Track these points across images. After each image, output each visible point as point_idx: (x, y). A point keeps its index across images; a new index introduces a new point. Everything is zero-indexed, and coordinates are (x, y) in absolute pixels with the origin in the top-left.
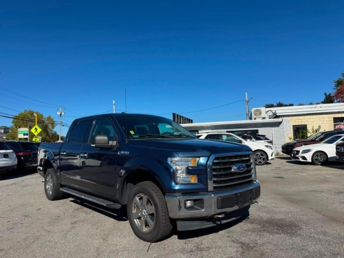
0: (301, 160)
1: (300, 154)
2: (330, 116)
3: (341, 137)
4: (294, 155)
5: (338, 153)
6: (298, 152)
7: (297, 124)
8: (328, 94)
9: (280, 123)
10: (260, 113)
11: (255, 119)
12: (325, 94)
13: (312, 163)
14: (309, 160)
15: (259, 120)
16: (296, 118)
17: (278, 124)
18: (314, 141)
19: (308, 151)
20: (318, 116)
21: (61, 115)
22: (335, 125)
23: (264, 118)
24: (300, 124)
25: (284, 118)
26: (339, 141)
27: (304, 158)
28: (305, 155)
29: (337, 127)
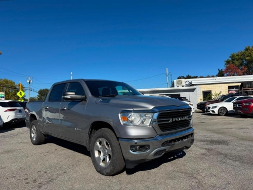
0: (211, 112)
1: (211, 109)
2: (226, 85)
3: (235, 98)
4: (207, 110)
5: (234, 108)
6: (209, 108)
7: (205, 90)
8: (220, 70)
9: (195, 89)
10: (181, 83)
11: (178, 87)
12: (219, 70)
13: (218, 115)
14: (217, 113)
15: (180, 88)
16: (205, 86)
17: (193, 90)
18: (217, 101)
19: (216, 107)
20: (218, 85)
21: (29, 83)
22: (229, 91)
23: (183, 86)
24: (207, 90)
25: (197, 86)
26: (234, 101)
27: (213, 111)
28: (214, 110)
29: (230, 92)
